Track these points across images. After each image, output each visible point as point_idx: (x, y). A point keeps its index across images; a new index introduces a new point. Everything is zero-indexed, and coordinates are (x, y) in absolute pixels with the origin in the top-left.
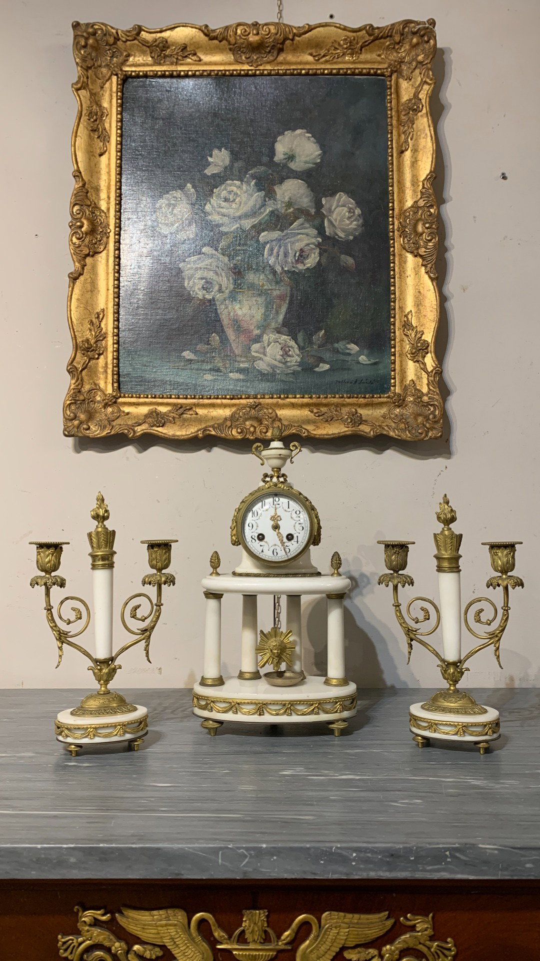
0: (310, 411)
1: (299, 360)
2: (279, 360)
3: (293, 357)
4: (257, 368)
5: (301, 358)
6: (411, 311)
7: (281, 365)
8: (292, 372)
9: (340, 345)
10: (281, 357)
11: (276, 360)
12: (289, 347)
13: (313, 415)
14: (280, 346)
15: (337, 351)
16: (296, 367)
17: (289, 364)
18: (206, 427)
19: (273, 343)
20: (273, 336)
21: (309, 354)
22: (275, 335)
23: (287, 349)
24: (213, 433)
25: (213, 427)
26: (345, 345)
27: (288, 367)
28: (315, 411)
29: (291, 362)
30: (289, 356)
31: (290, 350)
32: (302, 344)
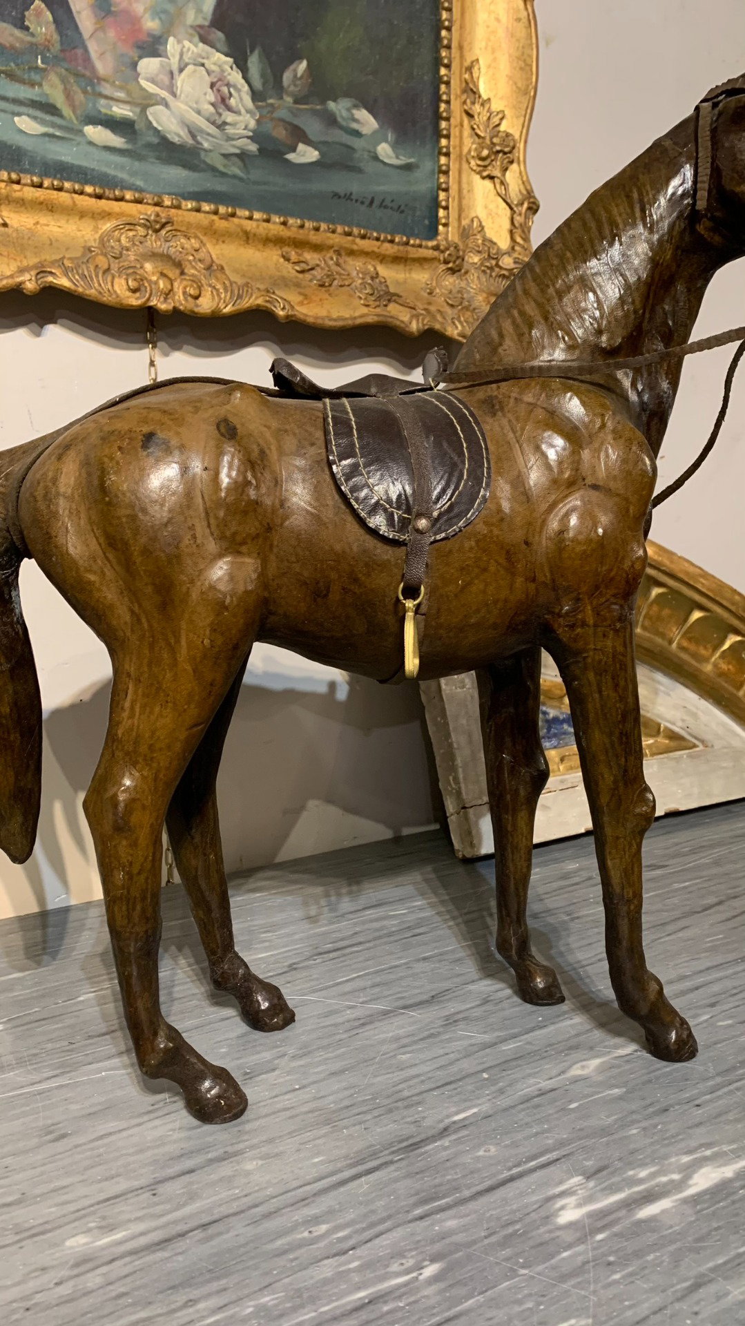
0: (283, 257)
1: (253, 124)
2: (207, 115)
3: (238, 113)
4: (155, 124)
5: (258, 122)
6: (477, 60)
7: (212, 130)
8: (238, 151)
9: (338, 107)
10: (212, 109)
11: (199, 112)
12: (228, 85)
13: (290, 266)
14: (208, 80)
15: (331, 120)
16: (245, 140)
17: (230, 130)
18: (42, 264)
19: (190, 68)
20: (192, 47)
21: (275, 115)
22: (196, 46)
23: (225, 89)
24: (64, 282)
25: (60, 263)
26: (348, 110)
27: (229, 138)
28: (293, 256)
29: (233, 125)
30: (229, 109)
31: (231, 95)
32: (258, 84)
